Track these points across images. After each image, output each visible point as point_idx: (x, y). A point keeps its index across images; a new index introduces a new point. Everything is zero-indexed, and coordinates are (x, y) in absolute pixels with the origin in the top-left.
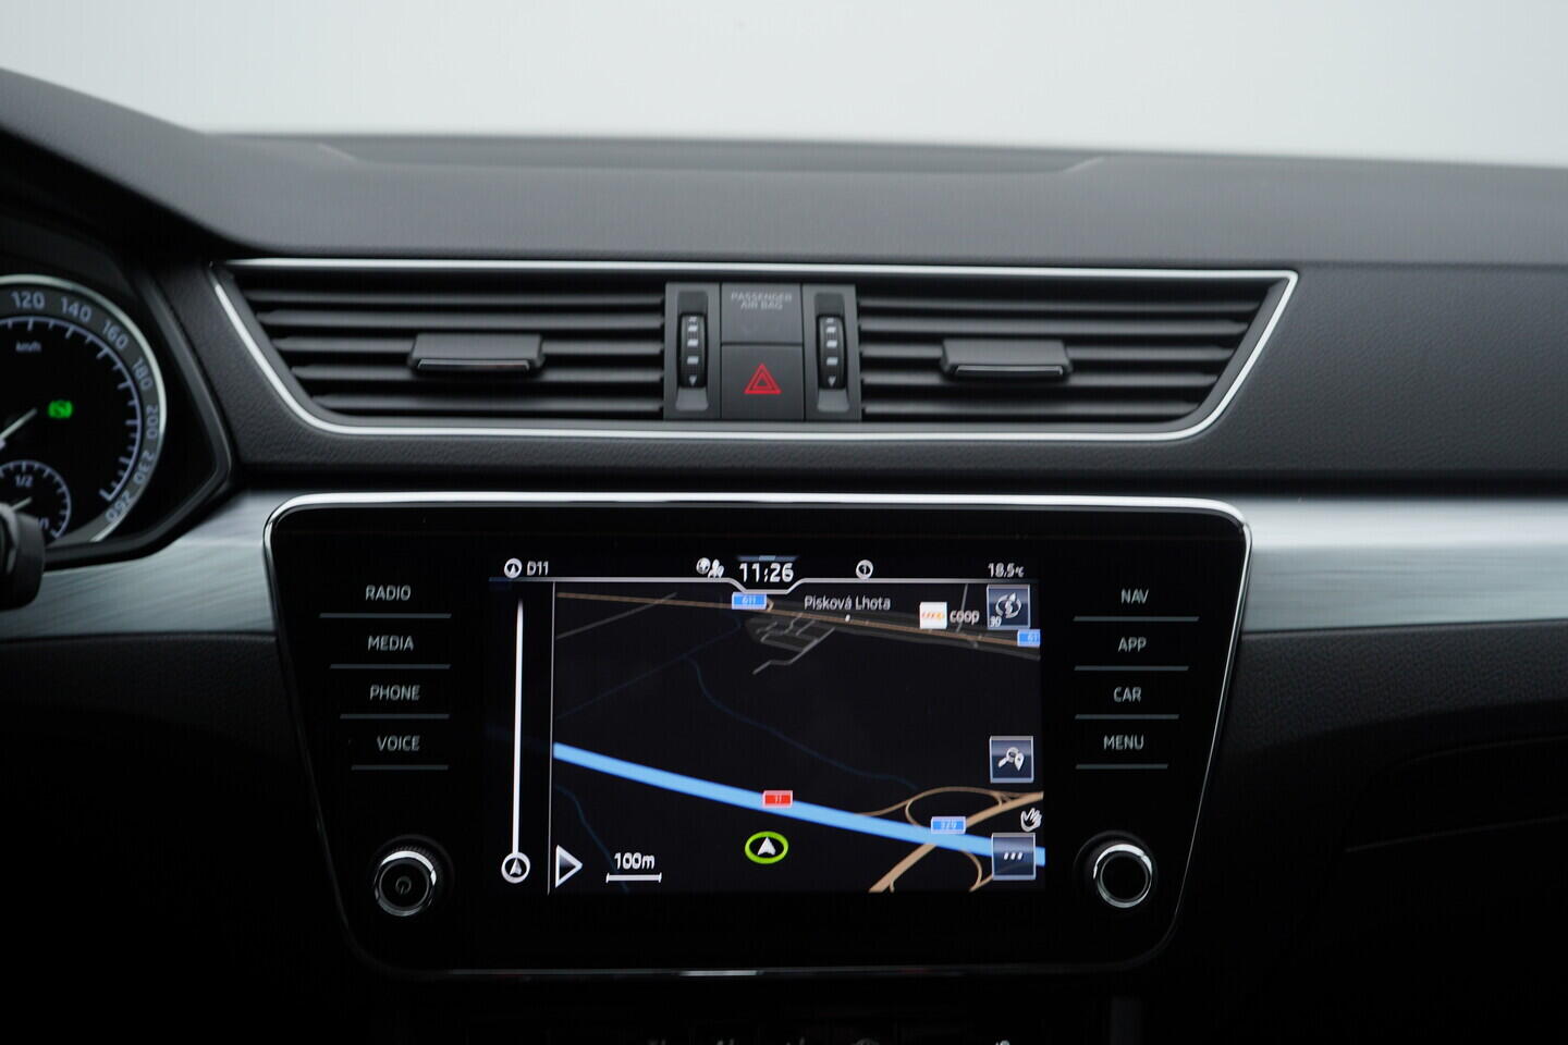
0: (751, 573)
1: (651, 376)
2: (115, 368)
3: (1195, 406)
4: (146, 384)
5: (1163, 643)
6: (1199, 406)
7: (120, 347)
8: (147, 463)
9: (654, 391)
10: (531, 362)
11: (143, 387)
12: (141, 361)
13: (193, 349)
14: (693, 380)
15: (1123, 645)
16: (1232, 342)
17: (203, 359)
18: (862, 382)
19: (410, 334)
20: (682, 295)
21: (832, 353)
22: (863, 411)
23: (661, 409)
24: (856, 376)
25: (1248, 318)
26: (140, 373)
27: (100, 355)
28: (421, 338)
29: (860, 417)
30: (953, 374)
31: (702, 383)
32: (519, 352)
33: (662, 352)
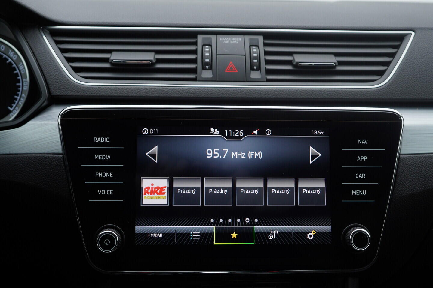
0: (229, 133)
1: (193, 66)
2: (13, 66)
3: (380, 77)
4: (23, 71)
5: (373, 158)
6: (382, 77)
7: (14, 59)
8: (23, 98)
9: (194, 71)
10: (151, 61)
11: (22, 73)
12: (21, 64)
13: (35, 56)
14: (207, 67)
15: (359, 159)
16: (393, 55)
17: (38, 60)
18: (265, 68)
19: (110, 51)
20: (203, 39)
21: (255, 58)
22: (266, 78)
23: (197, 77)
24: (263, 66)
25: (397, 47)
26: (21, 68)
27: (8, 62)
28: (114, 53)
29: (265, 81)
30: (297, 66)
31: (210, 68)
32: (147, 58)
33: (197, 58)
